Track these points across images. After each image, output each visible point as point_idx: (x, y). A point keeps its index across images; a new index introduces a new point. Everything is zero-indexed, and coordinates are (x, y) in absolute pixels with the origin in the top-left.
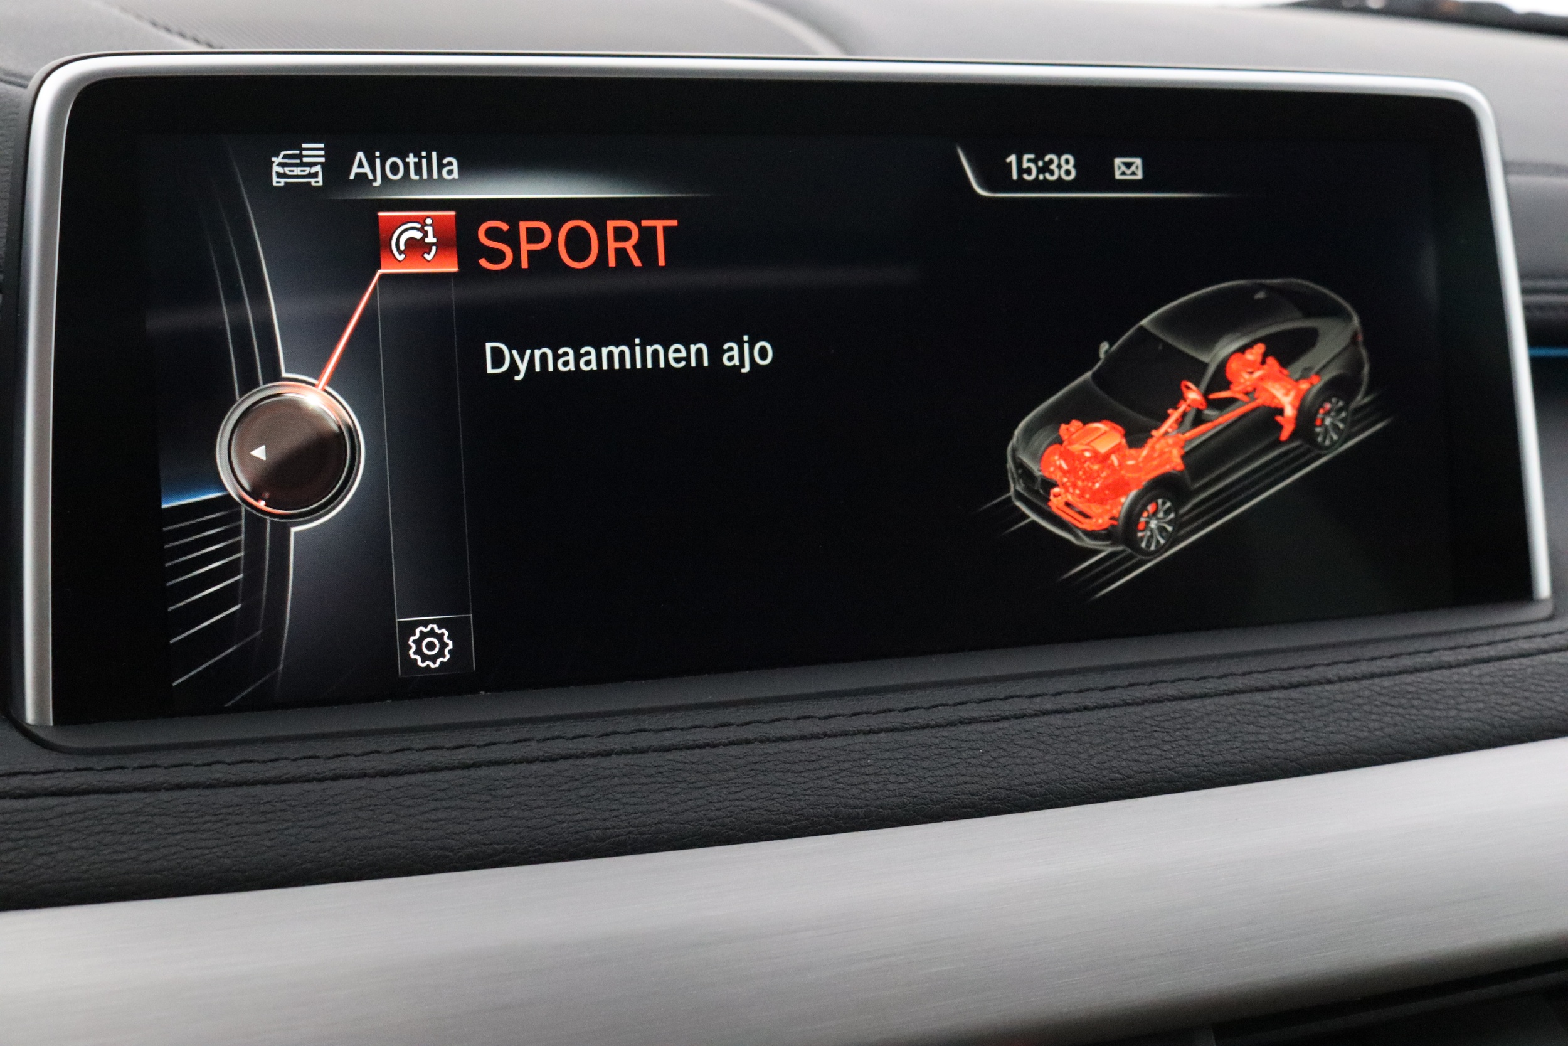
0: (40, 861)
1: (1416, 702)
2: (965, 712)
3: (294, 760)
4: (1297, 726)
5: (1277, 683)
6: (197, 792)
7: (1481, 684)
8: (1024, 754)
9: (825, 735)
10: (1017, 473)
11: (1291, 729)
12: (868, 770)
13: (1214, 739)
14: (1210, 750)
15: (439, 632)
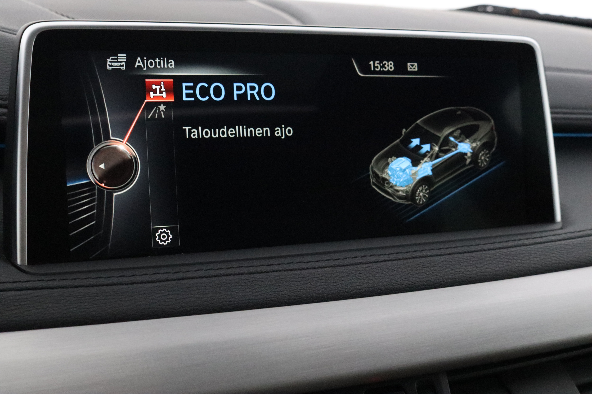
0: (26, 313)
1: (515, 258)
2: (356, 261)
3: (117, 277)
4: (474, 266)
5: (466, 251)
6: (82, 288)
7: (538, 251)
8: (377, 275)
9: (307, 268)
10: (373, 175)
11: (472, 267)
12: (323, 281)
13: (445, 270)
14: (443, 274)
15: (167, 231)
